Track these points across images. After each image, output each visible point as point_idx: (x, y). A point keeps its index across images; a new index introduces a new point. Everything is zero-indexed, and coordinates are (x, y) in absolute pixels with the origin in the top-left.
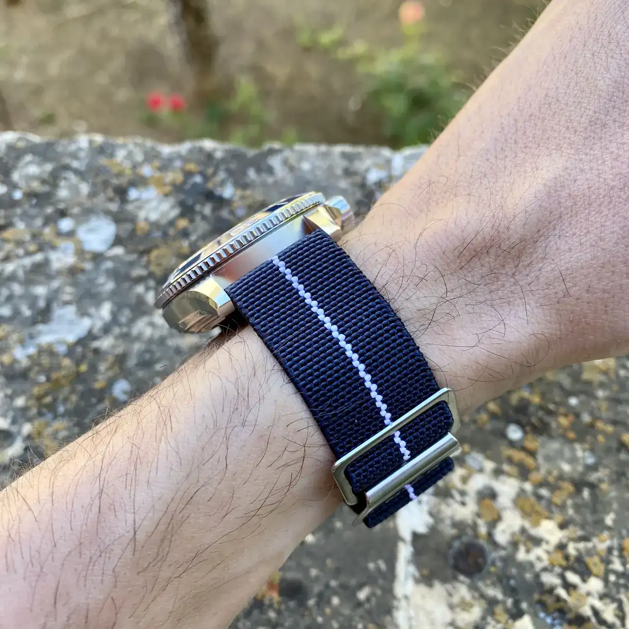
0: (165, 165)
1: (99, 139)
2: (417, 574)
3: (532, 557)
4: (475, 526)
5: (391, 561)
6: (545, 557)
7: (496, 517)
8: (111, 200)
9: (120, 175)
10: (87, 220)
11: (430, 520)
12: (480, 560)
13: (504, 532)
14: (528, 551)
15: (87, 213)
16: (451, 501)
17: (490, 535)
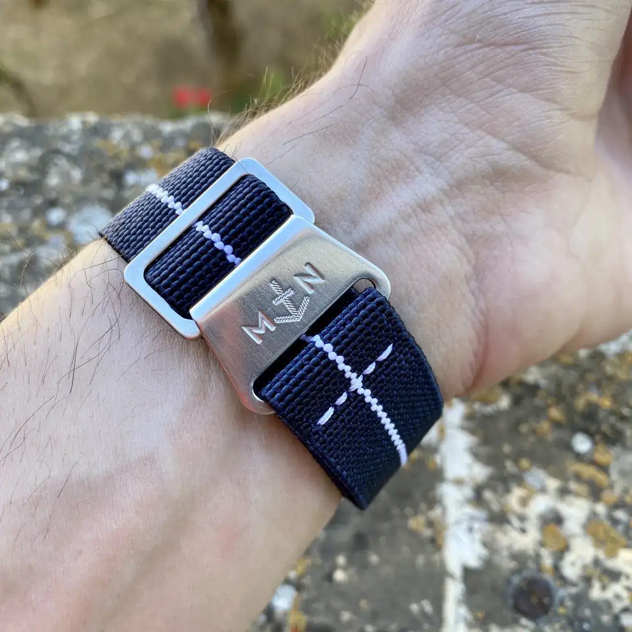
0: (167, 144)
1: (92, 118)
2: (469, 616)
3: (609, 594)
4: (538, 557)
5: (438, 601)
6: (625, 594)
7: (561, 546)
8: (105, 186)
9: (116, 157)
10: (78, 210)
11: (484, 552)
12: (546, 600)
13: (573, 564)
14: (604, 588)
15: (80, 201)
16: (508, 527)
17: (556, 568)
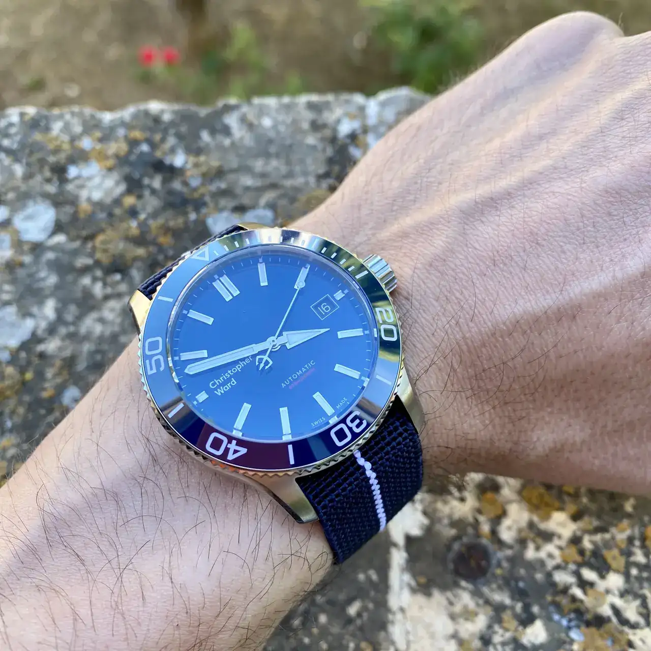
0: (107, 136)
1: (31, 111)
2: (413, 583)
3: (542, 554)
4: (476, 524)
5: (384, 569)
6: (557, 553)
7: (499, 512)
8: (48, 181)
9: (57, 151)
10: (24, 206)
11: (426, 521)
12: (483, 563)
13: (509, 528)
14: (538, 548)
15: (24, 198)
16: (449, 498)
17: (494, 533)
